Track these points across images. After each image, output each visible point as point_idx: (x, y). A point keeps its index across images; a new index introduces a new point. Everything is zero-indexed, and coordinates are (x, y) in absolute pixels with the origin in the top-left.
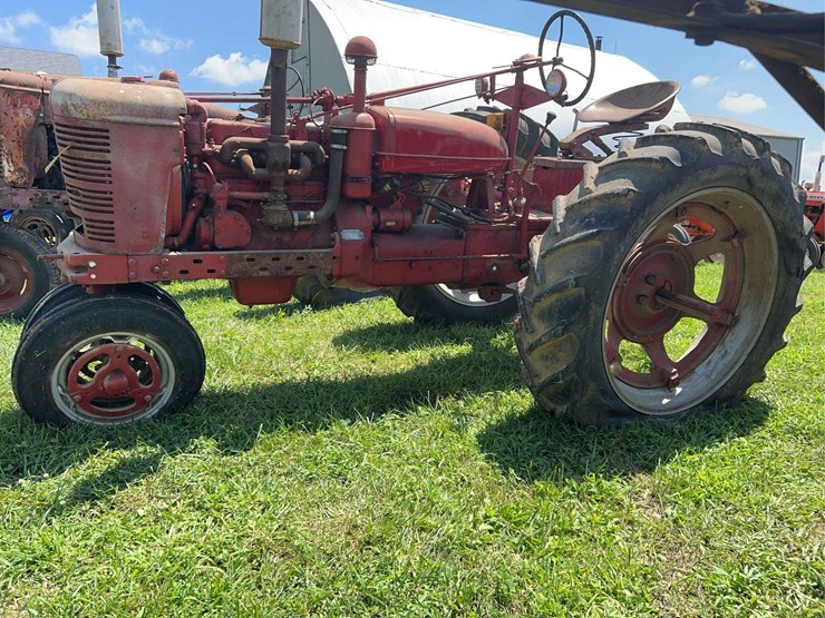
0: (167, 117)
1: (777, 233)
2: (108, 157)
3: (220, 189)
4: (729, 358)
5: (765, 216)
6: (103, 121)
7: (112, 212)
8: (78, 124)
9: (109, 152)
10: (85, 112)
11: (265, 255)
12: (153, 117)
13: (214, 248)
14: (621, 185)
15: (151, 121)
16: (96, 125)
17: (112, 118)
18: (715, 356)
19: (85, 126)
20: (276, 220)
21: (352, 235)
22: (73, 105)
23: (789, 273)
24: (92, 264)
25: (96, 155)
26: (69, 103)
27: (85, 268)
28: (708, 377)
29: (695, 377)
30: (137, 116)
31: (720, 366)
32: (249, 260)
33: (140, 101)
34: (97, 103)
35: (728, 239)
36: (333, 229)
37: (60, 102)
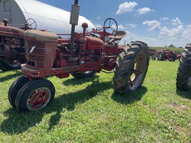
0: (55, 40)
1: (147, 58)
2: (44, 49)
3: (62, 54)
4: (139, 79)
5: (146, 56)
6: (44, 41)
7: (44, 61)
8: (38, 41)
9: (44, 47)
10: (41, 39)
11: (69, 68)
12: (53, 40)
13: (60, 67)
14: (132, 52)
15: (53, 41)
16: (43, 42)
17: (46, 40)
18: (137, 80)
19: (40, 42)
20: (71, 60)
21: (83, 62)
22: (38, 37)
23: (147, 65)
24: (39, 73)
25: (42, 49)
26: (36, 37)
27: (37, 74)
30: (50, 40)
31: (138, 81)
32: (67, 69)
33: (51, 36)
34: (43, 37)
35: (140, 60)
36: (78, 61)
37: (32, 36)
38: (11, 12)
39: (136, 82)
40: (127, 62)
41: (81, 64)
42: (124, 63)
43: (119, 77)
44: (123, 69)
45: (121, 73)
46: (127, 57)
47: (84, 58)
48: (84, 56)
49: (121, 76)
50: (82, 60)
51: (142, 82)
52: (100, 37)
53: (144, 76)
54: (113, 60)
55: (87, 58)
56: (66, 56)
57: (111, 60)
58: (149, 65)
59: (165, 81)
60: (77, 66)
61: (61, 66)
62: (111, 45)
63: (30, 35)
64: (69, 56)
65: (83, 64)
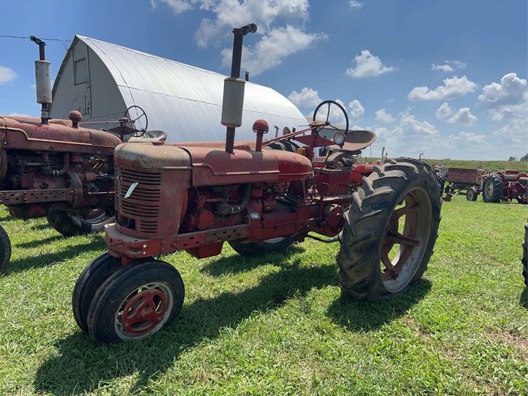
1: (432, 203)
2: (159, 187)
3: (202, 198)
4: (415, 261)
5: (428, 197)
6: (159, 169)
7: (157, 216)
8: (145, 171)
9: (159, 184)
10: (151, 165)
11: (220, 231)
13: (197, 229)
14: (386, 189)
16: (156, 171)
17: (164, 167)
18: (409, 261)
19: (149, 172)
20: (225, 212)
21: (255, 216)
22: (144, 161)
23: (436, 220)
24: (145, 246)
25: (154, 187)
26: (141, 160)
27: (141, 249)
28: (408, 271)
29: (403, 272)
30: (174, 166)
31: (412, 266)
32: (214, 234)
33: (175, 157)
34: (157, 160)
35: (413, 207)
36: (244, 213)
37: (132, 159)
38: (90, 87)
39: (404, 268)
40: (373, 215)
41: (250, 222)
42: (363, 218)
43: (352, 254)
44: (361, 233)
45: (359, 245)
46: (373, 201)
47: (259, 206)
48: (260, 201)
49: (357, 251)
50: (255, 211)
51: (423, 267)
52: (303, 151)
53: (429, 252)
54: (338, 207)
55: (266, 203)
56: (213, 203)
57: (332, 208)
58: (439, 220)
59: (496, 263)
60: (240, 226)
61: (199, 227)
62: (333, 169)
63: (126, 158)
64: (220, 203)
65: (256, 220)
